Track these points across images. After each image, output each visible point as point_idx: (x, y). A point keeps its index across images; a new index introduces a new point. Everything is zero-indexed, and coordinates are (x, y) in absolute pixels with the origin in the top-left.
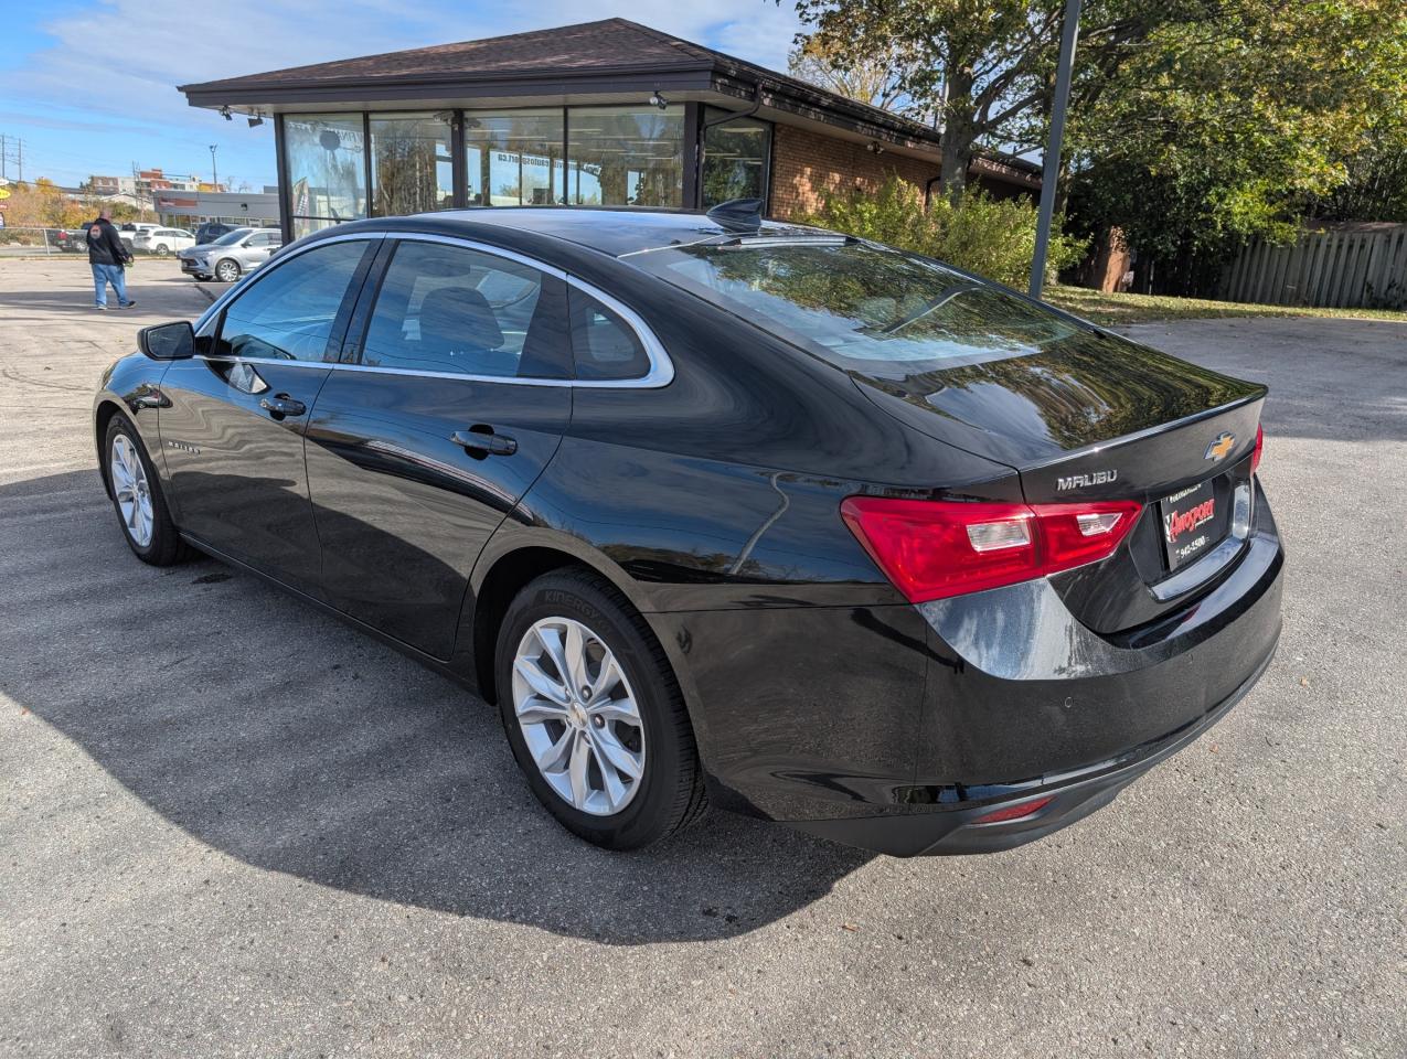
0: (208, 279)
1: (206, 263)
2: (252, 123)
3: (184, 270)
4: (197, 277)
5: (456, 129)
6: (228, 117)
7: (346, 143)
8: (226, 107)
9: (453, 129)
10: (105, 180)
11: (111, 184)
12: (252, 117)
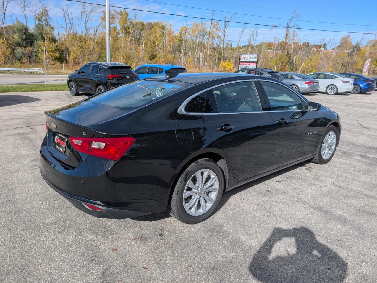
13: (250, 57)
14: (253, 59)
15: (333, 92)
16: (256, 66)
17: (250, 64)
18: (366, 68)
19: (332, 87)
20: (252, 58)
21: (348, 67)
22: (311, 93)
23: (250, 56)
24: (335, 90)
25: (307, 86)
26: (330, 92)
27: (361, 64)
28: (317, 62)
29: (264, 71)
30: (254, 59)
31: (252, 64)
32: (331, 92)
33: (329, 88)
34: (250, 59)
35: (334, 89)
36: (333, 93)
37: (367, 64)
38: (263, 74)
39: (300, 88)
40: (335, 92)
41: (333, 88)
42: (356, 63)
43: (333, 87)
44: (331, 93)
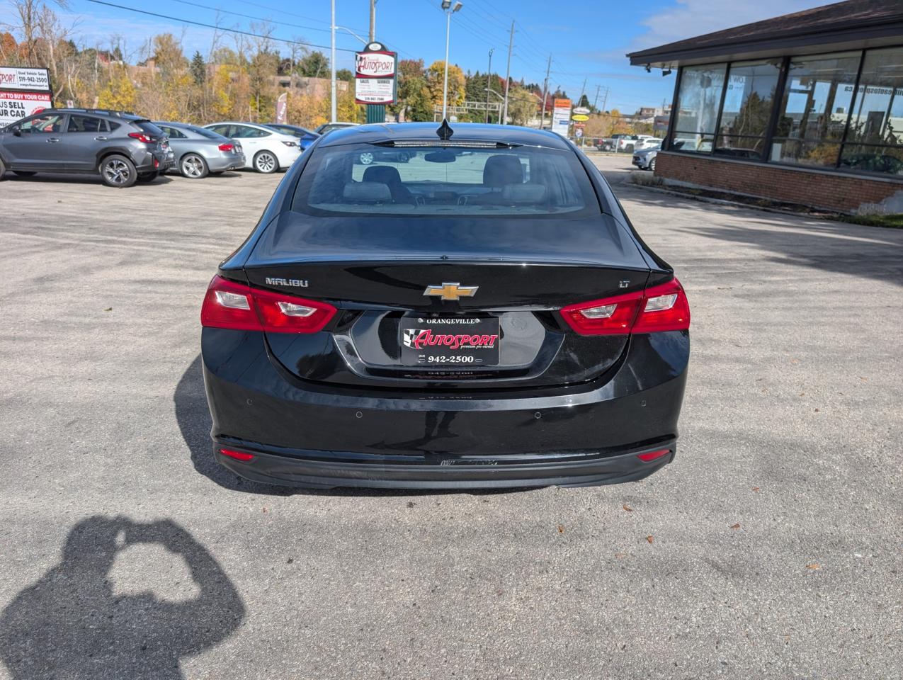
0: (645, 169)
1: (645, 159)
2: (665, 73)
3: (634, 163)
4: (640, 167)
5: (783, 70)
6: (649, 71)
7: (714, 83)
8: (649, 64)
9: (781, 71)
10: (648, 110)
11: (651, 112)
12: (665, 70)
13: (22, 76)
14: (33, 83)
15: (270, 167)
16: (50, 103)
17: (26, 96)
18: (282, 113)
19: (264, 157)
20: (29, 79)
21: (203, 109)
22: (225, 173)
23: (20, 73)
24: (273, 161)
25: (222, 156)
26: (263, 168)
27: (229, 104)
28: (131, 96)
29: (117, 117)
30: (36, 83)
31: (35, 97)
32: (266, 168)
33: (258, 159)
34: (23, 82)
35: (271, 159)
36: (270, 170)
37: (282, 103)
38: (118, 126)
39: (209, 162)
40: (273, 166)
41: (268, 157)
42: (217, 101)
43: (266, 155)
44: (265, 170)
